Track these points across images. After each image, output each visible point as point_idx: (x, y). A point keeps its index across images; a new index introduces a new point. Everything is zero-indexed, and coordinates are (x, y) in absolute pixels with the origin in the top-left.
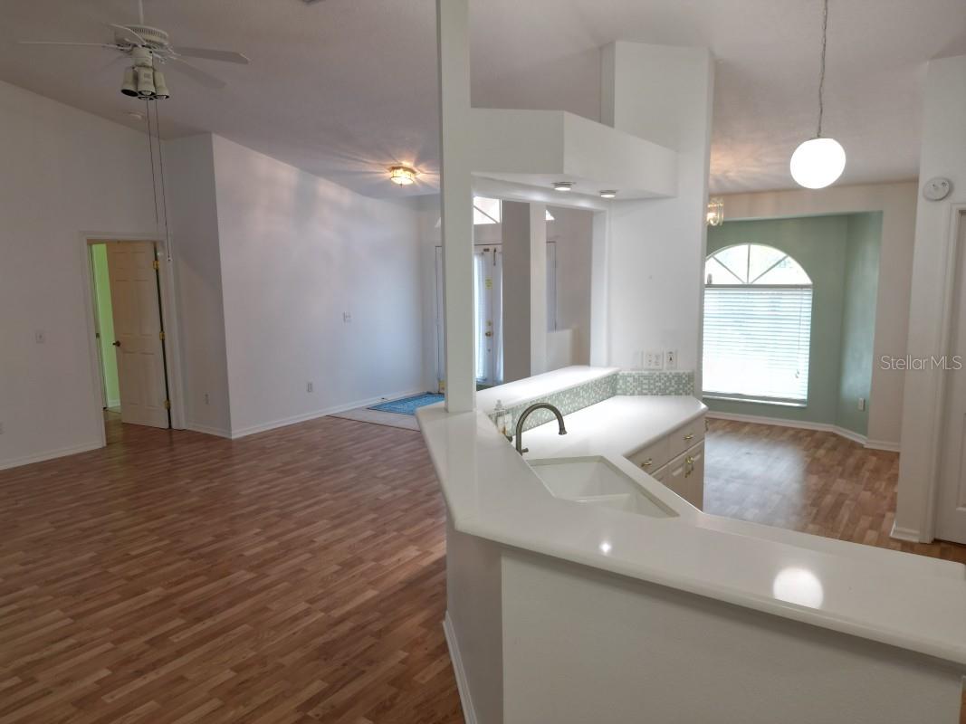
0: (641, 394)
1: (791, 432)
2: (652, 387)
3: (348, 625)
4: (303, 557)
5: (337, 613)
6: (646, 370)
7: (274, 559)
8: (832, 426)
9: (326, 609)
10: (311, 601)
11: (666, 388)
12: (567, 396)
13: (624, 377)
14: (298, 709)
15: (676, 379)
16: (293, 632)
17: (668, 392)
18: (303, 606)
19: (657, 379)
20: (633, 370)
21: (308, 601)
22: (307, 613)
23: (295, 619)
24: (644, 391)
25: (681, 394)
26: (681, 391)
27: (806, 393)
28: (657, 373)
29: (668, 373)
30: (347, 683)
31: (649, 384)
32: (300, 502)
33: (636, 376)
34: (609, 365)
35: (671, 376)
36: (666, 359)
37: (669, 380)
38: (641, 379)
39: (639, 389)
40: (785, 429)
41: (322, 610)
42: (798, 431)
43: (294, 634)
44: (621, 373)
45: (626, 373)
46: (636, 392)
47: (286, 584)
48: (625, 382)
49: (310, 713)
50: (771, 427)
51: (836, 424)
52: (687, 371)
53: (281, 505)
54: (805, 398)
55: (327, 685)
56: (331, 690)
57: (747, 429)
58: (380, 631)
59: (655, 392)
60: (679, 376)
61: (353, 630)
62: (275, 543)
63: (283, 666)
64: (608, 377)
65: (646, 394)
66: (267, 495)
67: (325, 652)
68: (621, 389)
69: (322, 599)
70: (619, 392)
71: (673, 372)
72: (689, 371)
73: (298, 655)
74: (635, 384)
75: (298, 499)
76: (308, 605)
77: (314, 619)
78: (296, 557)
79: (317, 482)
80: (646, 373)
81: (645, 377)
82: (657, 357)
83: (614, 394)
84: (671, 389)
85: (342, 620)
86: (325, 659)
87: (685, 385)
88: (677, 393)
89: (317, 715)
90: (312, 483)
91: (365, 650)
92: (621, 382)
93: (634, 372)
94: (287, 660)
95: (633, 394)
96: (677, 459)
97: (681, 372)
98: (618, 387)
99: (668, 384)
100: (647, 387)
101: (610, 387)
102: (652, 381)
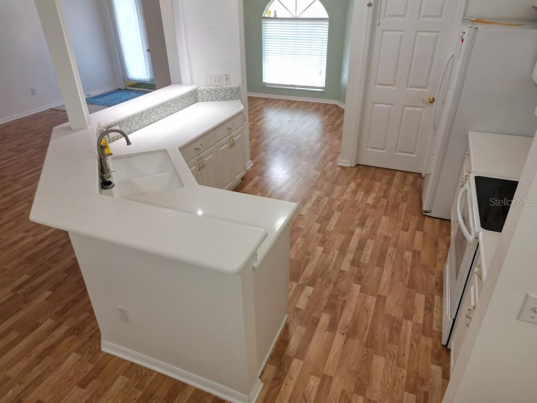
0: (212, 100)
1: (316, 106)
2: (217, 96)
3: (47, 242)
4: (23, 206)
5: (40, 237)
6: (214, 86)
7: (6, 209)
8: (336, 101)
9: (34, 236)
10: (27, 232)
11: (226, 96)
12: (161, 108)
13: (201, 91)
14: (12, 291)
15: (230, 91)
16: (14, 250)
17: (226, 98)
18: (22, 234)
19: (220, 91)
20: (206, 86)
21: (24, 232)
22: (23, 238)
23: (16, 242)
24: (213, 99)
25: (234, 99)
26: (233, 98)
27: (324, 83)
28: (220, 87)
29: (225, 87)
30: (42, 273)
31: (216, 94)
32: (26, 170)
33: (208, 90)
34: (192, 84)
35: (227, 89)
36: (224, 79)
37: (227, 92)
38: (211, 91)
39: (211, 97)
40: (313, 104)
41: (32, 236)
42: (320, 104)
43: (14, 251)
44: (199, 89)
45: (202, 88)
46: (209, 100)
47: (12, 222)
48: (202, 94)
49: (18, 292)
50: (306, 103)
51: (338, 100)
52: (237, 86)
53: (14, 173)
54: (324, 86)
55: (29, 276)
56: (32, 278)
57: (294, 105)
58: (64, 244)
59: (219, 99)
60: (231, 89)
61: (49, 245)
62: (8, 198)
63: (6, 269)
64: (191, 92)
65: (215, 100)
66: (6, 167)
67: (31, 260)
68: (200, 98)
69: (33, 229)
70: (199, 100)
71: (228, 86)
72: (238, 86)
73: (15, 262)
74: (207, 95)
75: (26, 168)
76: (24, 234)
77: (27, 242)
78: (20, 206)
79: (38, 156)
80: (213, 88)
81: (213, 90)
82: (219, 78)
83: (196, 101)
84: (228, 97)
85: (43, 240)
86: (31, 263)
87: (235, 94)
88: (232, 99)
89: (22, 293)
90: (36, 157)
91: (54, 256)
92: (200, 94)
93: (206, 88)
94: (9, 266)
95: (207, 101)
96: (223, 140)
97: (233, 86)
98: (199, 97)
99: (226, 94)
100: (215, 96)
101: (193, 98)
102: (217, 93)
